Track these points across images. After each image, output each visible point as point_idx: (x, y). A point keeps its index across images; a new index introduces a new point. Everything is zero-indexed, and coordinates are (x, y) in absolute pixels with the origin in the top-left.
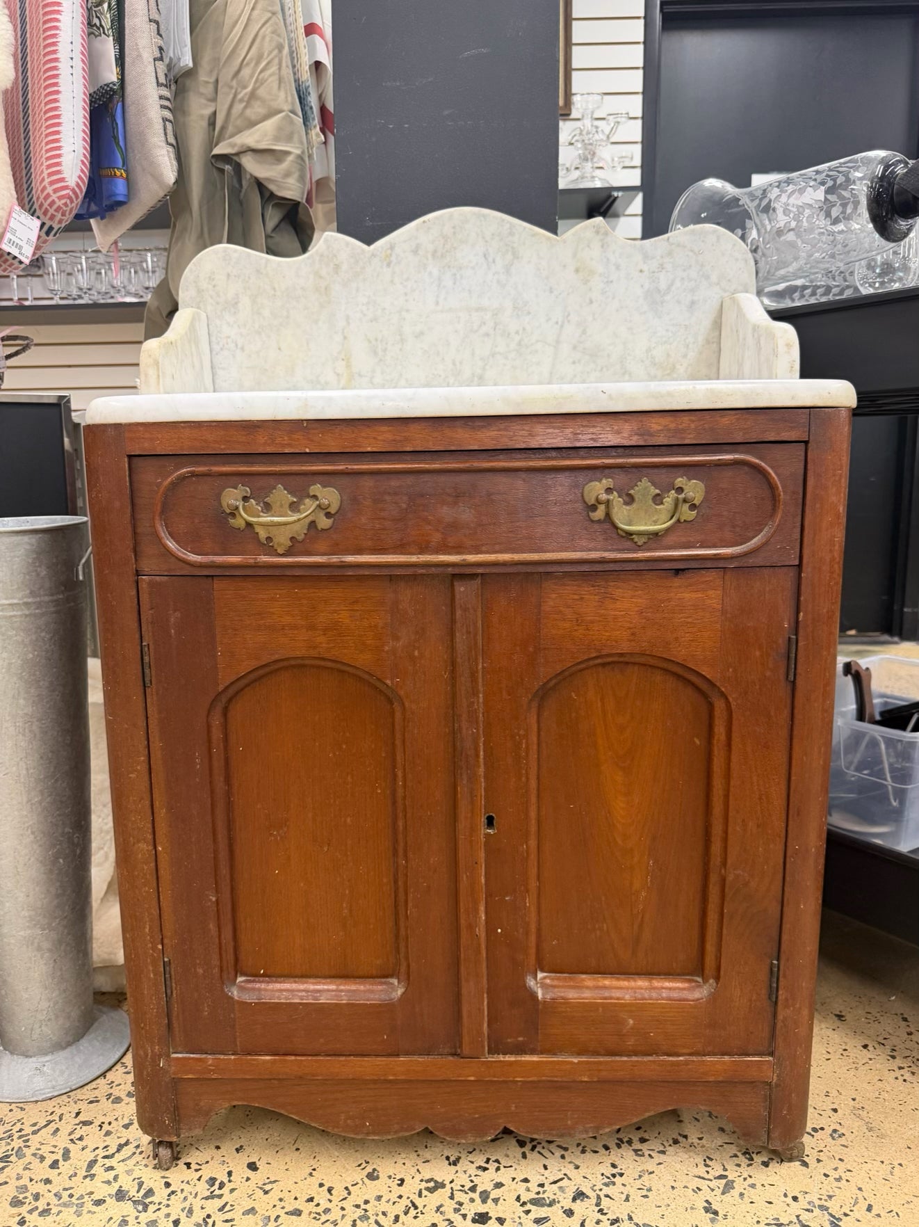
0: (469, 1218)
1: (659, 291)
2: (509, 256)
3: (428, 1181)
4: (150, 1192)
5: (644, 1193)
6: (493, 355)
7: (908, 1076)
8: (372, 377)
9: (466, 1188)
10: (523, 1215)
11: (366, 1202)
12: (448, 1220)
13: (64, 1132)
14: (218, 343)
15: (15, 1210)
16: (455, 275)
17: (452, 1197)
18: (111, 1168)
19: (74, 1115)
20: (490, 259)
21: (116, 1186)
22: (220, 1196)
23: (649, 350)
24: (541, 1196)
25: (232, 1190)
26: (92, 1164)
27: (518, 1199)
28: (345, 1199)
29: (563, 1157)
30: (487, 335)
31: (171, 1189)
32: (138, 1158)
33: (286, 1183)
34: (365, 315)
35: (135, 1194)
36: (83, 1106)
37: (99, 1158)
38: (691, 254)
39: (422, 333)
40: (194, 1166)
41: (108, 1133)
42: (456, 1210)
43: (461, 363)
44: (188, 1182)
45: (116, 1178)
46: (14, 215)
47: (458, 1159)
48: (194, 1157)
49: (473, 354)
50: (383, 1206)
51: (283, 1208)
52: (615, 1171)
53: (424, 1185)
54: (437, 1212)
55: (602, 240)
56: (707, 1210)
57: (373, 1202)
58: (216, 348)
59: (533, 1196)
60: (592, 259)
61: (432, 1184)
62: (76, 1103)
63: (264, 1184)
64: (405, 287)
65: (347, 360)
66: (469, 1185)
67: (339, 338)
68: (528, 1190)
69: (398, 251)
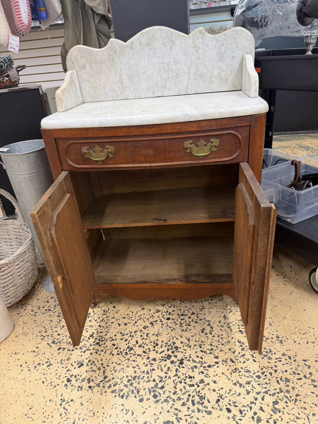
0: (165, 319)
1: (222, 53)
2: (171, 44)
3: (156, 310)
5: (209, 313)
6: (168, 78)
7: (286, 283)
8: (130, 88)
10: (178, 318)
11: (141, 315)
12: (160, 319)
14: (81, 80)
15: (58, 318)
16: (154, 51)
17: (162, 314)
20: (165, 45)
22: (106, 314)
23: (219, 74)
25: (109, 313)
28: (136, 315)
29: (190, 304)
30: (166, 71)
31: (95, 313)
33: (122, 311)
34: (126, 67)
38: (233, 39)
39: (145, 72)
40: (100, 307)
42: (162, 317)
43: (158, 81)
44: (99, 311)
46: (10, 37)
47: (164, 305)
48: (100, 305)
49: (162, 78)
50: (145, 316)
51: (121, 317)
52: (203, 307)
53: (155, 311)
54: (158, 317)
55: (202, 36)
56: (224, 317)
58: (81, 81)
59: (182, 313)
60: (199, 43)
61: (157, 311)
63: (117, 311)
64: (138, 57)
65: (122, 83)
66: (166, 311)
67: (118, 75)
68: (181, 312)
69: (134, 44)
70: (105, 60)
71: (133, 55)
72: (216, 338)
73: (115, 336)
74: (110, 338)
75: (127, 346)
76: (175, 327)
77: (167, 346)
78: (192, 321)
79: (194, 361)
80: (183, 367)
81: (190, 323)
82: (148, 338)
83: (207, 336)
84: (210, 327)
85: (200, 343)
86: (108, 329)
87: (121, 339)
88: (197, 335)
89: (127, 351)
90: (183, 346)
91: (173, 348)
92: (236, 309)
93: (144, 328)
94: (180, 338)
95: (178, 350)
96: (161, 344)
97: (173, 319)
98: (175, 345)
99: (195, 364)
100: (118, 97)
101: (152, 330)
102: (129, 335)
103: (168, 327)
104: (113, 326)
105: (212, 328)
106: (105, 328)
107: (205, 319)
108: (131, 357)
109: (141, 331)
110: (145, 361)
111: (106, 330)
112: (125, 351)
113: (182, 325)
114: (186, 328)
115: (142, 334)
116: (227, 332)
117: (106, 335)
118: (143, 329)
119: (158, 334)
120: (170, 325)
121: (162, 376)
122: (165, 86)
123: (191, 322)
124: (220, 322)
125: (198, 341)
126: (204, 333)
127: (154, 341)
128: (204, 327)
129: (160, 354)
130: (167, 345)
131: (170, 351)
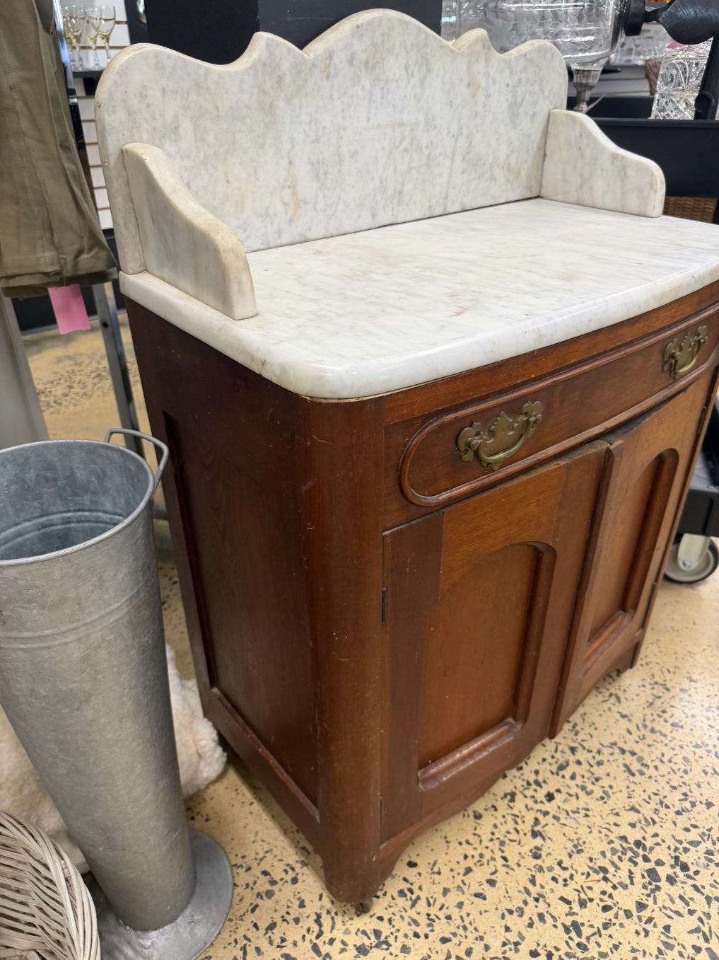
0: (544, 800)
1: (516, 104)
2: (424, 69)
3: (505, 797)
4: (377, 933)
5: (593, 727)
6: (410, 170)
8: (315, 204)
9: (526, 786)
10: (563, 780)
12: (538, 811)
13: (264, 945)
16: (383, 88)
17: (526, 797)
18: (332, 941)
19: (254, 929)
20: (410, 72)
21: (351, 948)
23: (507, 157)
24: (559, 763)
25: (420, 888)
26: (315, 948)
27: (553, 773)
28: (481, 841)
30: (406, 150)
31: (386, 919)
32: (339, 919)
33: (442, 859)
34: (308, 136)
35: (370, 942)
36: (251, 917)
37: (315, 941)
38: (536, 68)
39: (356, 152)
40: (380, 893)
41: (297, 921)
42: (535, 802)
43: (386, 180)
44: (390, 906)
45: (343, 943)
47: (503, 772)
49: (395, 170)
50: (503, 829)
51: (459, 874)
53: (506, 801)
54: (528, 809)
55: (486, 54)
56: (622, 717)
57: (496, 831)
59: (555, 766)
60: (479, 74)
61: (509, 797)
62: (242, 920)
63: (432, 869)
64: (342, 102)
65: (293, 187)
66: (525, 783)
67: (284, 163)
68: (550, 764)
69: (336, 60)
70: (247, 107)
71: (331, 97)
72: (664, 769)
73: (507, 929)
74: (504, 944)
75: (561, 929)
76: (581, 804)
77: (623, 857)
78: (591, 766)
79: (695, 844)
80: (697, 873)
81: (593, 774)
82: (571, 871)
83: (647, 776)
84: (628, 754)
85: (655, 799)
86: (470, 928)
87: (531, 925)
88: (632, 786)
89: (577, 940)
90: (642, 831)
91: (635, 849)
92: (617, 687)
93: (537, 856)
94: (617, 817)
95: (648, 846)
96: (606, 861)
97: (559, 791)
98: (631, 840)
99: (702, 848)
100: (280, 236)
101: (556, 848)
102: (531, 903)
103: (571, 814)
104: (472, 912)
105: (633, 754)
106: (461, 931)
107: (603, 745)
108: (599, 945)
109: (540, 869)
110: (632, 925)
111: (471, 936)
112: (573, 944)
113: (588, 790)
114: (601, 790)
115: (551, 874)
116: (662, 742)
117: (487, 948)
118: (539, 862)
119: (575, 846)
120: (568, 807)
121: (694, 927)
122: (401, 193)
123: (592, 770)
124: (630, 733)
125: (650, 798)
126: (637, 774)
127: (591, 868)
128: (621, 762)
129: (632, 883)
130: (619, 854)
131: (639, 860)
